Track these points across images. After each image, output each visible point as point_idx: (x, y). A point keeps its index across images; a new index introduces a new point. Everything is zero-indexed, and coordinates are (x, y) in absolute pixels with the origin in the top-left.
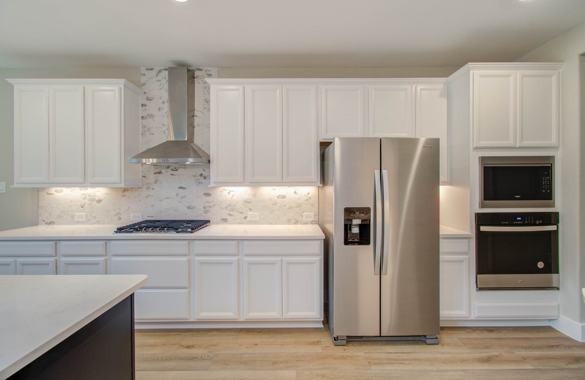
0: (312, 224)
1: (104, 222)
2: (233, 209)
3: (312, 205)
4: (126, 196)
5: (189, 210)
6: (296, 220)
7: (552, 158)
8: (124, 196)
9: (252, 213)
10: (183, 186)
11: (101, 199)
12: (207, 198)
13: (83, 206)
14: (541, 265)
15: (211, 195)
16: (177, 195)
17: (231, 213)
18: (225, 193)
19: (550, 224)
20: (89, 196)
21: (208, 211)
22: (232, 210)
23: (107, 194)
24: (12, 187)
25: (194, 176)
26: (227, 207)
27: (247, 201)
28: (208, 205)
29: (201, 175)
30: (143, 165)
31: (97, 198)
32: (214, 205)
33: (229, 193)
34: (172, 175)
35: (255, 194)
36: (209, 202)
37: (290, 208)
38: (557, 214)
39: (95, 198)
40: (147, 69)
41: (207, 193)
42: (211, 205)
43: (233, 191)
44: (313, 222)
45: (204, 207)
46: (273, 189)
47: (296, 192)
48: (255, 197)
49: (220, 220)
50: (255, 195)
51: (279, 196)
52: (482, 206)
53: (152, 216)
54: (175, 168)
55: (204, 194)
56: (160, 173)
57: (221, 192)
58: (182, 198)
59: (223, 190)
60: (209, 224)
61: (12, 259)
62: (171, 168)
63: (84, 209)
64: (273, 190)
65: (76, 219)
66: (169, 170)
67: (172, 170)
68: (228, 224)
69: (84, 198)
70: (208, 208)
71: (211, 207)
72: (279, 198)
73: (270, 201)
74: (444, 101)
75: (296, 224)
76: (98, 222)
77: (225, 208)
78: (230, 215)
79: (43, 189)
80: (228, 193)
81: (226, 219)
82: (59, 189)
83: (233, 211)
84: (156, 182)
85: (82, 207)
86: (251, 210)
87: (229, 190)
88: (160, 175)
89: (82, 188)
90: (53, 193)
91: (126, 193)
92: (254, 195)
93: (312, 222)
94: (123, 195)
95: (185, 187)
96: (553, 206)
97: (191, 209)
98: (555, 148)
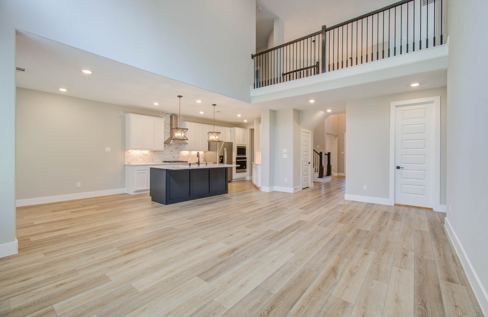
7: (246, 147)
10: (172, 151)
11: (147, 154)
12: (178, 154)
13: (141, 157)
14: (244, 167)
16: (170, 153)
18: (183, 153)
19: (245, 159)
20: (143, 153)
22: (185, 158)
23: (149, 153)
26: (183, 157)
29: (177, 147)
38: (246, 157)
39: (145, 154)
40: (162, 113)
45: (178, 157)
52: (237, 156)
58: (172, 154)
61: (146, 171)
67: (169, 146)
69: (141, 154)
74: (230, 133)
76: (146, 162)
79: (126, 151)
82: (132, 151)
91: (155, 152)
92: (190, 154)
94: (153, 153)
96: (246, 156)
98: (246, 145)
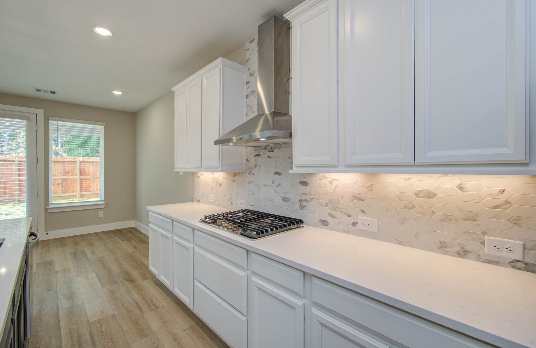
0: (513, 267)
1: (223, 205)
2: (337, 207)
3: (515, 220)
4: (235, 181)
5: (284, 202)
6: (462, 248)
9: (365, 218)
10: (278, 171)
11: (221, 182)
12: (304, 189)
13: (212, 188)
15: (308, 184)
16: (273, 182)
17: (333, 212)
18: (326, 182)
20: (215, 180)
21: (304, 206)
22: (335, 209)
23: (225, 178)
24: (174, 171)
25: (289, 158)
26: (328, 203)
27: (357, 196)
28: (304, 197)
30: (247, 148)
31: (219, 182)
32: (311, 199)
33: (331, 182)
34: (268, 157)
35: (371, 186)
36: (306, 194)
37: (447, 219)
40: (250, 42)
41: (303, 181)
42: (308, 198)
43: (336, 180)
44: (519, 265)
45: (300, 201)
46: (407, 178)
47: (462, 186)
48: (371, 190)
49: (318, 221)
50: (370, 188)
51: (420, 192)
53: (253, 205)
54: (271, 149)
55: (300, 182)
56: (259, 155)
57: (320, 180)
58: (277, 186)
59: (323, 178)
60: (301, 225)
62: (268, 148)
63: (213, 192)
64: (406, 180)
65: (209, 200)
66: (266, 151)
67: (269, 151)
68: (329, 229)
69: (213, 181)
70: (305, 202)
71: (308, 201)
72: (420, 195)
73: (400, 200)
75: (462, 257)
76: (220, 205)
77: (325, 205)
78: (332, 216)
79: (196, 173)
80: (329, 182)
81: (327, 221)
82: (202, 173)
83: (335, 211)
84: (256, 166)
86: (363, 212)
87: (331, 178)
88: (259, 158)
89: (212, 172)
90: (200, 176)
91: (236, 178)
93: (512, 262)
94: (233, 180)
95: (280, 173)
97: (287, 201)
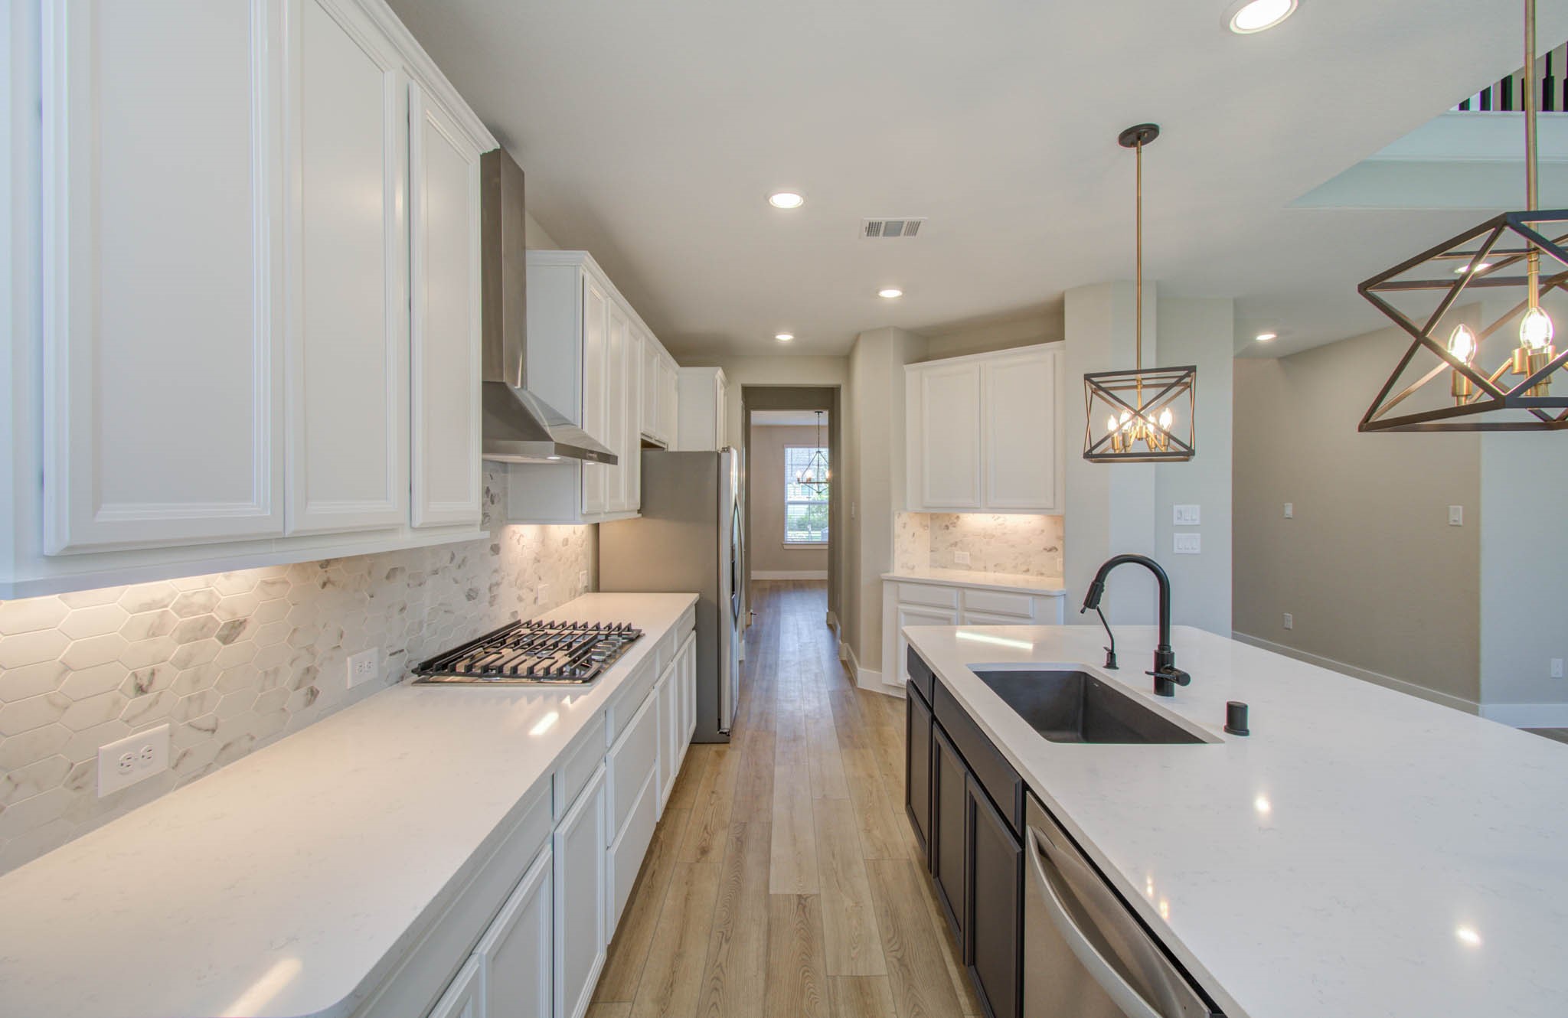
1: (252, 738)
4: (332, 583)
8: (327, 585)
11: (240, 616)
12: (495, 560)
13: (145, 683)
15: (500, 549)
20: (179, 612)
21: (495, 597)
31: (222, 618)
36: (497, 570)
39: (213, 614)
42: (499, 579)
57: (510, 538)
58: (459, 567)
63: (157, 702)
65: (108, 783)
71: (499, 584)
78: (520, 599)
85: (141, 690)
94: (322, 581)
